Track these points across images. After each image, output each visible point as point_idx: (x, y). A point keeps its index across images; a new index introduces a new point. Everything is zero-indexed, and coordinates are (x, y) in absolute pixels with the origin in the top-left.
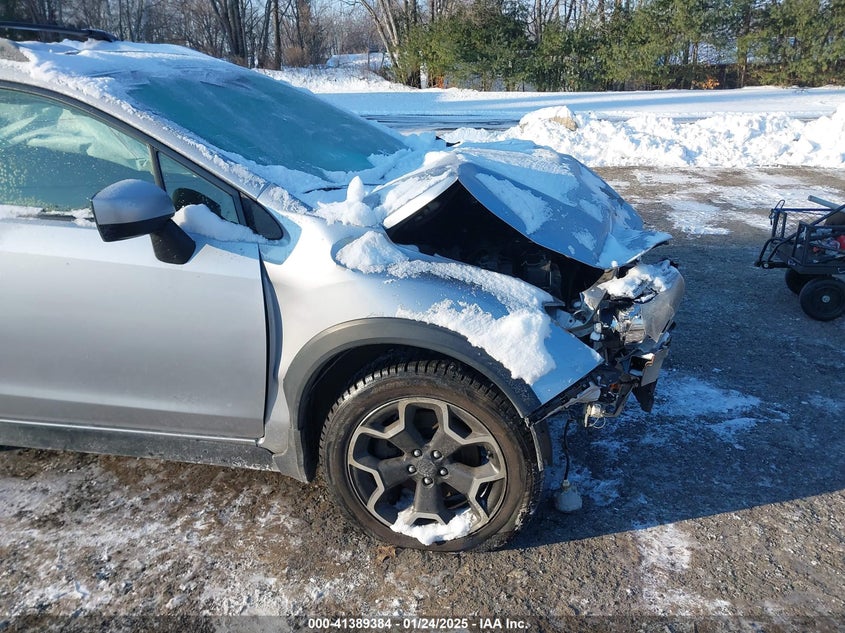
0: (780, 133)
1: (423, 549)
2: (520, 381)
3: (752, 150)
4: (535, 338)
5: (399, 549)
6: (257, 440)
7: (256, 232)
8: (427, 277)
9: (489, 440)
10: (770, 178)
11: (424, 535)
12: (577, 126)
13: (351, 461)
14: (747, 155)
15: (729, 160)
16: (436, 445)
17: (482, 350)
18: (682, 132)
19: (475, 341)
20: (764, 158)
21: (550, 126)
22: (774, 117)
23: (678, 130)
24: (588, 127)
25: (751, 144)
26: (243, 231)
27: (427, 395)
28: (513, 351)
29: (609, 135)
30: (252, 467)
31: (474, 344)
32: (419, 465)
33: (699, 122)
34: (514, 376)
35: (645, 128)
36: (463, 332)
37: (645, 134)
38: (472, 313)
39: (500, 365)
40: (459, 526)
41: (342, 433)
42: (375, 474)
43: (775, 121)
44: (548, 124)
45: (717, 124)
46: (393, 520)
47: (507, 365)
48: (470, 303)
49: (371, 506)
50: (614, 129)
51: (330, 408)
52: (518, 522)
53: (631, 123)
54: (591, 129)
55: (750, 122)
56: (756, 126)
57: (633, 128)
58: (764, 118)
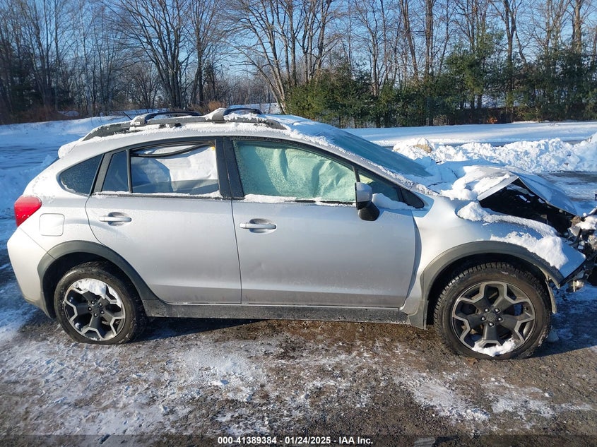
0: (558, 151)
1: (490, 358)
2: (554, 267)
3: (542, 161)
4: (559, 247)
5: (479, 360)
6: (399, 308)
7: (409, 205)
8: (501, 222)
9: (528, 300)
10: (559, 179)
11: (490, 352)
12: (431, 150)
13: (454, 315)
14: (540, 165)
15: (529, 168)
16: (498, 305)
17: (535, 254)
18: (497, 152)
19: (531, 250)
20: (550, 167)
21: (414, 150)
22: (553, 142)
23: (494, 151)
24: (438, 150)
25: (541, 158)
26: (402, 205)
27: (497, 280)
28: (550, 254)
29: (452, 155)
30: (395, 323)
31: (531, 251)
32: (488, 317)
33: (506, 145)
34: (552, 265)
35: (473, 149)
36: (524, 246)
37: (475, 154)
38: (527, 237)
39: (544, 260)
40: (508, 346)
41: (451, 301)
42: (466, 322)
43: (554, 144)
44: (413, 148)
45: (518, 147)
46: (473, 346)
47: (547, 260)
48: (525, 233)
49: (462, 338)
50: (455, 151)
51: (444, 288)
52: (540, 342)
53: (464, 147)
54: (441, 152)
55: (539, 145)
56: (543, 148)
57: (466, 150)
58: (546, 142)
